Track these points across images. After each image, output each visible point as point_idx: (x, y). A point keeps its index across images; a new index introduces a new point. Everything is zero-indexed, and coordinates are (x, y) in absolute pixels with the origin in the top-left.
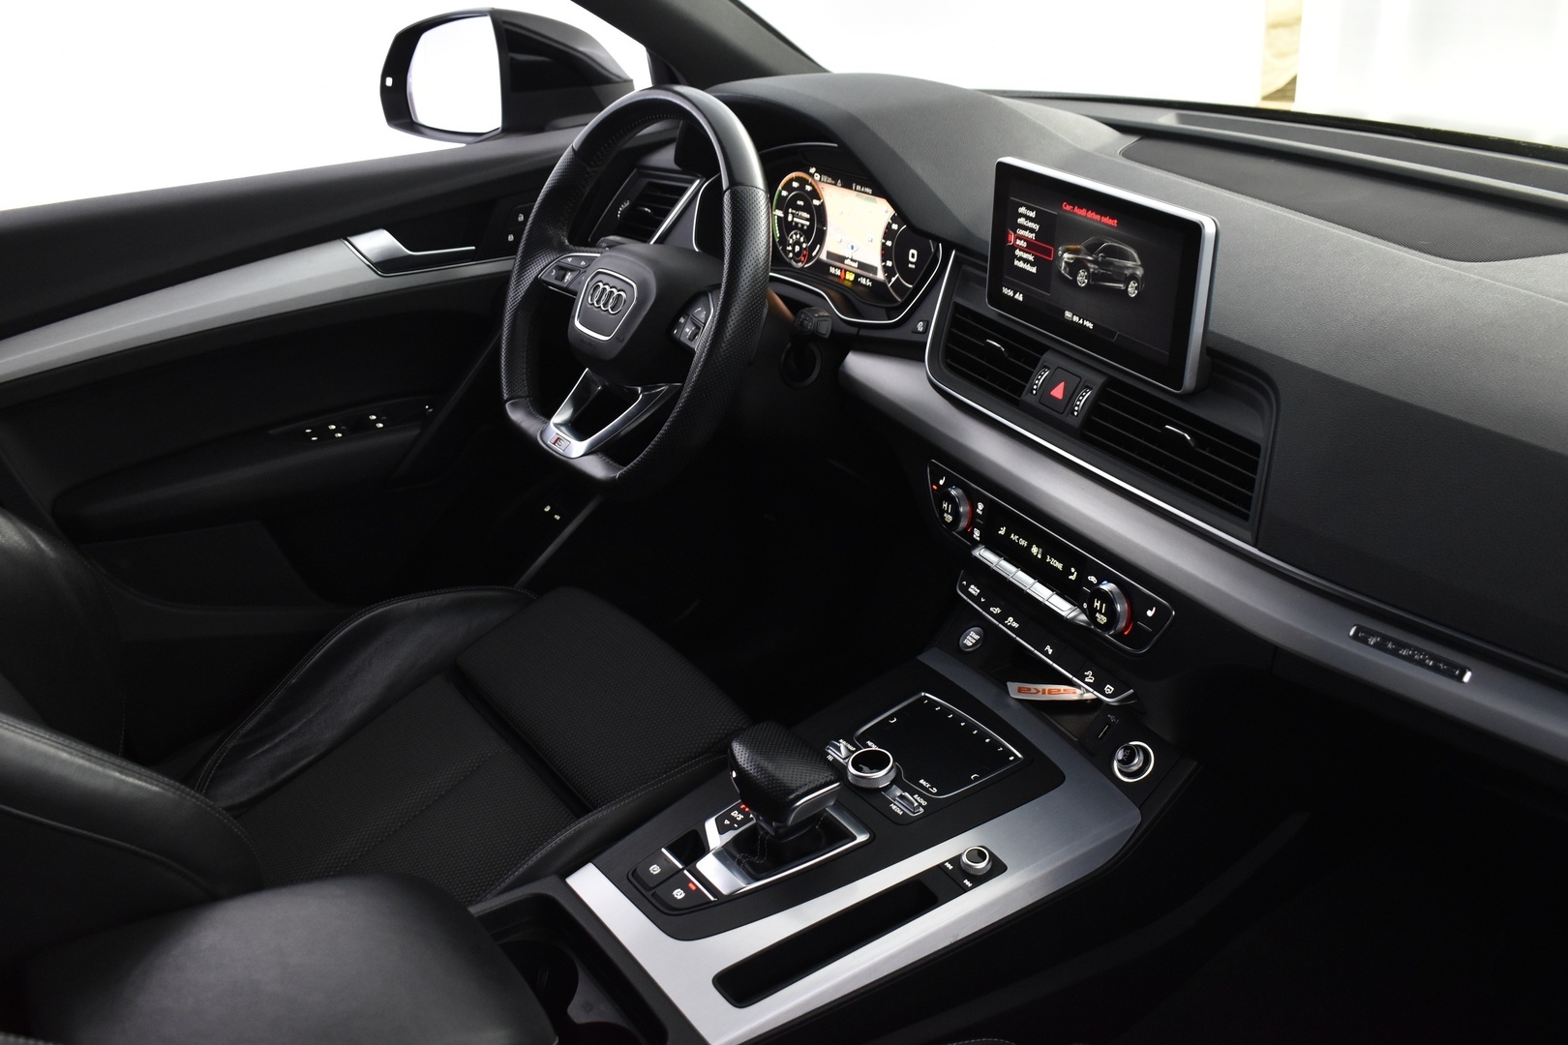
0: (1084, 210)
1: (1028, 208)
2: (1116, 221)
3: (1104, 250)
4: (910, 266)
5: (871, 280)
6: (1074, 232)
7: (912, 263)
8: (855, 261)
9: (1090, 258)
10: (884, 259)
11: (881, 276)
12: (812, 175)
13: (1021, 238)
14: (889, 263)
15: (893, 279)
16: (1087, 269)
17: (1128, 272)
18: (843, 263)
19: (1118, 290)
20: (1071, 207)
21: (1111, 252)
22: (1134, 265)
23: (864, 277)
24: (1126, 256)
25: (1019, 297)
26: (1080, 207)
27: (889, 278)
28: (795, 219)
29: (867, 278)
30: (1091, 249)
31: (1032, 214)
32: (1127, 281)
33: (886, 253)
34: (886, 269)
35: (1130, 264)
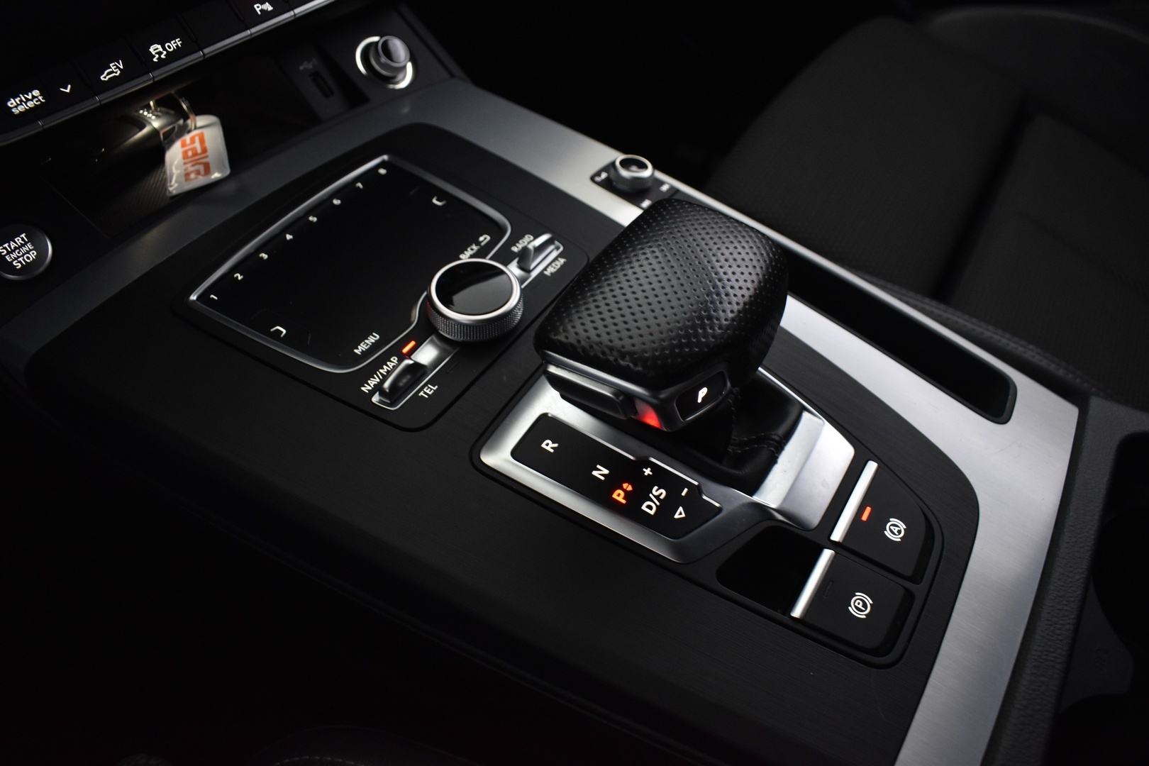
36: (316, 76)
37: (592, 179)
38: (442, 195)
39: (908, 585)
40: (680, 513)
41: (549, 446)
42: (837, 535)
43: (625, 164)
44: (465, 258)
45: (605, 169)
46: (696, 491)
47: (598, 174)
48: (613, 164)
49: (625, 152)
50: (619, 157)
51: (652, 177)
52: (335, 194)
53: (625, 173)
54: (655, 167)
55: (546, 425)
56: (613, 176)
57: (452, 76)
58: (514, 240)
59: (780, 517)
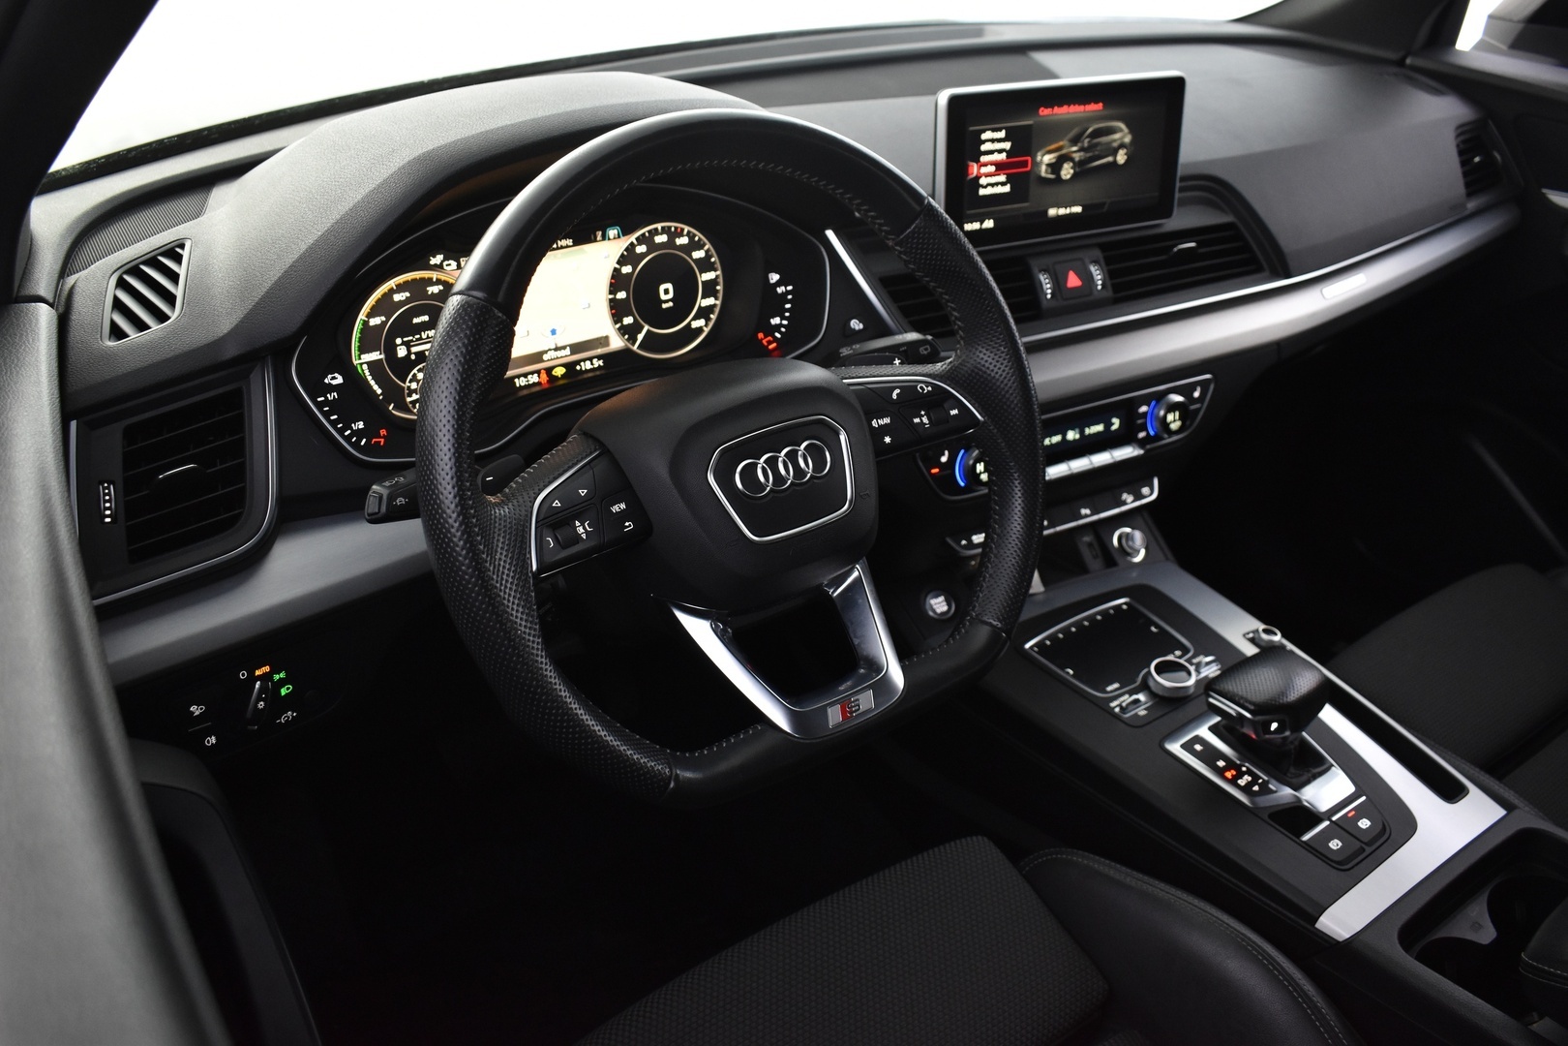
0: (1065, 107)
1: (994, 130)
2: (1101, 104)
3: (1090, 136)
4: (664, 306)
5: (599, 357)
6: (1053, 131)
7: (666, 301)
8: (564, 348)
9: (1075, 149)
10: (617, 317)
11: (617, 343)
12: (439, 267)
13: (985, 165)
14: (628, 320)
15: (640, 337)
16: (1072, 160)
17: (1115, 145)
18: (543, 361)
19: (1108, 164)
20: (1049, 110)
21: (1098, 133)
22: (1123, 135)
23: (584, 360)
24: (1111, 131)
25: (989, 224)
26: (1060, 105)
27: (633, 339)
28: (414, 349)
29: (591, 359)
30: (1074, 141)
31: (1002, 134)
32: (1115, 152)
33: (617, 310)
34: (624, 330)
35: (1117, 136)
36: (1090, 545)
37: (1244, 635)
38: (1157, 626)
39: (1364, 846)
40: (1256, 788)
41: (1198, 747)
42: (1334, 818)
43: (1265, 631)
44: (1170, 658)
45: (1253, 632)
46: (1265, 783)
47: (1248, 634)
48: (1257, 631)
49: (1266, 624)
50: (1262, 626)
51: (1279, 641)
52: (1098, 613)
53: (1265, 637)
54: (1283, 636)
55: (1198, 739)
56: (1257, 636)
57: (1167, 559)
58: (1194, 656)
59: (1306, 804)
